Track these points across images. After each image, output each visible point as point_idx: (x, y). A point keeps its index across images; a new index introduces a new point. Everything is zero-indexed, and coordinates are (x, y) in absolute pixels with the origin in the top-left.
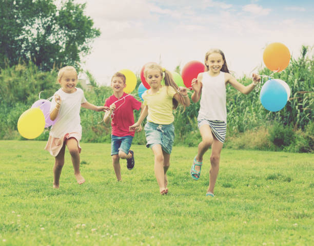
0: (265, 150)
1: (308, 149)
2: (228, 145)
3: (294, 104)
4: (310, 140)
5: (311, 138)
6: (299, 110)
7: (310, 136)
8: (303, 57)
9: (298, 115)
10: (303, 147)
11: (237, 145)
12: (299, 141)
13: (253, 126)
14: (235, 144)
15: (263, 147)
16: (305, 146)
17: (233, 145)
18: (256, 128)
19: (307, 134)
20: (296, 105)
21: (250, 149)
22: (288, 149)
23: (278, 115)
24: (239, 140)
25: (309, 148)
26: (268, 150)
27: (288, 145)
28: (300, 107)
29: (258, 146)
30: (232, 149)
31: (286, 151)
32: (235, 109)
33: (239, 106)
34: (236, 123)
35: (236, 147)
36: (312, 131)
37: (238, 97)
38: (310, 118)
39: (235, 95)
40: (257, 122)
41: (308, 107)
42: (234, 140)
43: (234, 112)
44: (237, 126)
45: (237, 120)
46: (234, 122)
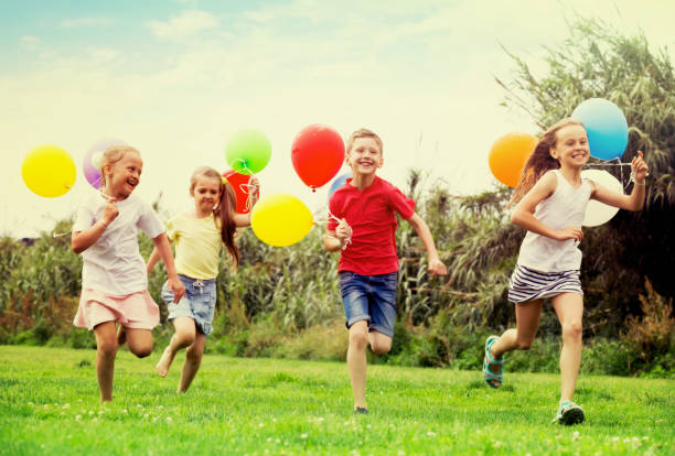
1: (435, 361)
3: (400, 278)
4: (439, 345)
5: (441, 342)
6: (409, 291)
7: (440, 338)
8: (412, 191)
9: (408, 300)
10: (427, 358)
11: (295, 352)
12: (420, 346)
13: (325, 317)
14: (291, 350)
16: (430, 355)
17: (287, 352)
18: (328, 321)
19: (433, 332)
20: (404, 279)
21: (322, 359)
22: (398, 361)
24: (299, 343)
25: (438, 360)
28: (412, 285)
30: (284, 360)
31: (392, 364)
32: (288, 284)
33: (292, 279)
34: (290, 312)
35: (295, 356)
36: (444, 328)
37: (290, 264)
38: (429, 305)
39: (286, 257)
40: (332, 311)
41: (426, 284)
42: (289, 343)
43: (287, 290)
44: (293, 317)
45: (293, 305)
46: (287, 310)
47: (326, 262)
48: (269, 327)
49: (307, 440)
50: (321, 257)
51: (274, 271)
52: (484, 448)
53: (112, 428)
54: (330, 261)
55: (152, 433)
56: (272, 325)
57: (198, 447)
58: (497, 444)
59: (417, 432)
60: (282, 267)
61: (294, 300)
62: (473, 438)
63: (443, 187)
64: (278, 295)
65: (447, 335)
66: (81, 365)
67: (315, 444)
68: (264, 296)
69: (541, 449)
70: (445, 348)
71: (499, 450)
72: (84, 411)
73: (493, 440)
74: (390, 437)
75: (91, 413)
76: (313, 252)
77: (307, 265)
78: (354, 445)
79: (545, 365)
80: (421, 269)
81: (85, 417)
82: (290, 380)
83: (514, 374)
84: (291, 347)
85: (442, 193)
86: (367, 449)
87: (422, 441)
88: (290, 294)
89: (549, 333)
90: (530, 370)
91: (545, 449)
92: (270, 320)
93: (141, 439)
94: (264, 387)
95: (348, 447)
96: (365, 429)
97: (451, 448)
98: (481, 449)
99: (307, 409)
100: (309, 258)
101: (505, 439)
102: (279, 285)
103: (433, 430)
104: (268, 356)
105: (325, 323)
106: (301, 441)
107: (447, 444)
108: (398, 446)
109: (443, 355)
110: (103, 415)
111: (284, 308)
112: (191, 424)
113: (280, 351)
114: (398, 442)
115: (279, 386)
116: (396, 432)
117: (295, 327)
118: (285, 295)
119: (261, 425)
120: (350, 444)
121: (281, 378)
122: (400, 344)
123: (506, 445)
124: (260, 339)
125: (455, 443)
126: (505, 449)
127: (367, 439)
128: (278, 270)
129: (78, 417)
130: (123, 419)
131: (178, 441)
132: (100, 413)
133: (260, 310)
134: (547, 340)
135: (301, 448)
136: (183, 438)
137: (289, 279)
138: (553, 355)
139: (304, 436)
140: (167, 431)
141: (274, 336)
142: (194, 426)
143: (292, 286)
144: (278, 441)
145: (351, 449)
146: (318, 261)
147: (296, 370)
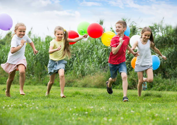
0: (102, 88)
1: (131, 87)
2: (75, 85)
4: (133, 81)
5: (134, 80)
7: (133, 79)
11: (81, 84)
13: (92, 72)
14: (80, 84)
15: (100, 86)
17: (78, 85)
18: (93, 73)
19: (131, 77)
21: (91, 87)
22: (118, 87)
23: (107, 65)
24: (83, 81)
26: (104, 88)
27: (118, 85)
29: (96, 85)
30: (77, 87)
32: (78, 60)
33: (80, 59)
34: (79, 70)
35: (81, 86)
36: (135, 75)
37: (79, 53)
38: (129, 67)
39: (77, 50)
40: (94, 70)
41: (128, 60)
42: (79, 81)
43: (78, 62)
44: (80, 72)
45: (80, 68)
46: (78, 69)
47: (92, 52)
48: (71, 76)
49: (88, 114)
50: (90, 50)
51: (73, 56)
52: (152, 116)
53: (16, 111)
54: (93, 52)
55: (31, 112)
56: (73, 75)
57: (48, 117)
58: (157, 115)
59: (127, 111)
60: (76, 54)
61: (80, 65)
62: (148, 113)
63: (134, 25)
64: (75, 64)
65: (136, 78)
66: (4, 90)
67: (90, 115)
68: (69, 65)
69: (172, 116)
70: (135, 83)
71: (157, 117)
72: (6, 105)
73: (155, 114)
74: (118, 113)
75: (8, 106)
76: (87, 48)
77: (85, 53)
78: (104, 116)
79: (171, 88)
80: (126, 54)
81: (6, 107)
82: (80, 94)
83: (161, 92)
84: (79, 83)
85: (134, 27)
86: (109, 117)
87: (129, 114)
88: (79, 64)
89: (172, 77)
90: (166, 90)
91: (174, 116)
92: (72, 73)
93: (27, 114)
94: (71, 97)
95: (102, 117)
96: (108, 110)
97: (140, 116)
98: (151, 117)
99: (87, 104)
100: (86, 51)
101: (159, 113)
102: (75, 60)
103: (133, 110)
104: (71, 86)
105: (92, 74)
106: (86, 114)
107: (138, 115)
108: (121, 116)
109: (134, 85)
110: (13, 107)
111: (77, 69)
112: (45, 109)
113: (75, 84)
114: (120, 115)
115: (76, 96)
116: (120, 111)
117: (81, 75)
118: (77, 64)
119: (71, 109)
120: (103, 115)
121: (77, 93)
122: (119, 81)
123: (159, 115)
124: (68, 80)
125: (141, 115)
126: (159, 117)
127: (109, 114)
128: (74, 55)
129: (4, 107)
130: (20, 108)
131: (40, 115)
132: (12, 106)
133: (68, 70)
134: (172, 79)
135: (86, 117)
136: (43, 114)
137: (78, 58)
138: (174, 85)
139: (86, 113)
140: (37, 112)
141: (74, 79)
142: (46, 110)
143: (80, 61)
144: (77, 115)
145: (104, 117)
146: (89, 52)
147: (82, 91)
